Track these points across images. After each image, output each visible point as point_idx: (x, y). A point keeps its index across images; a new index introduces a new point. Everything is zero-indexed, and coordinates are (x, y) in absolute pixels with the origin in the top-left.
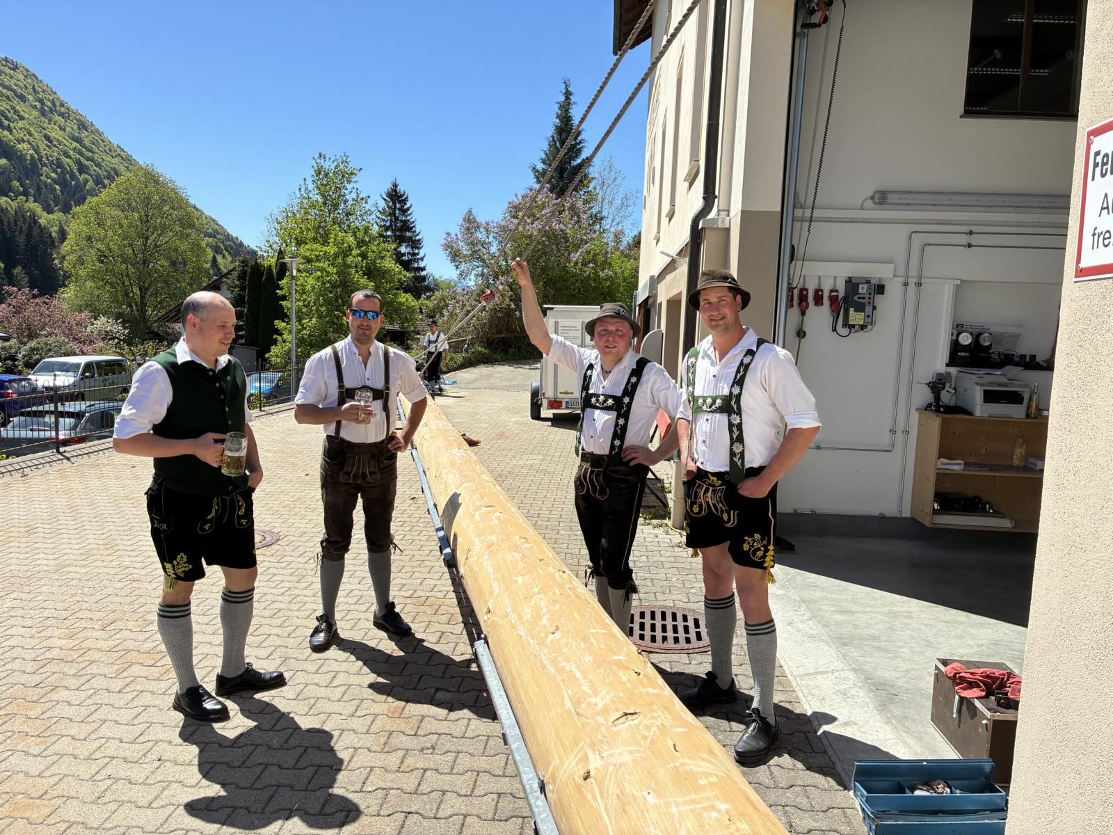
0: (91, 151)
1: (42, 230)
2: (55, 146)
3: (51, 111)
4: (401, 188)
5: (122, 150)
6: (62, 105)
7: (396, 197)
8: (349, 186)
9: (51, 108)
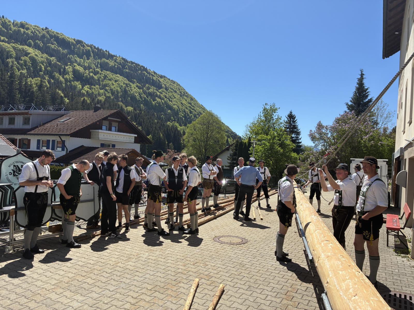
0: (194, 107)
1: (179, 131)
2: (184, 106)
3: (183, 95)
4: (293, 113)
5: (203, 106)
6: (186, 93)
7: (291, 117)
8: (275, 114)
9: (184, 94)
